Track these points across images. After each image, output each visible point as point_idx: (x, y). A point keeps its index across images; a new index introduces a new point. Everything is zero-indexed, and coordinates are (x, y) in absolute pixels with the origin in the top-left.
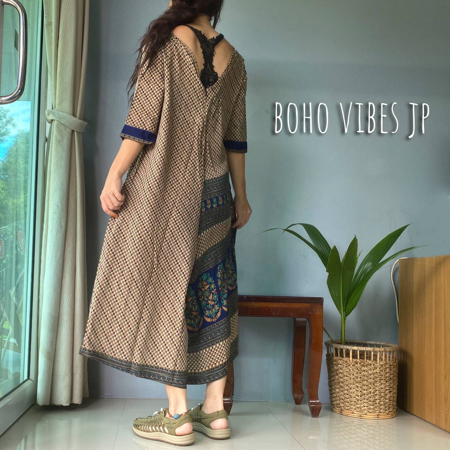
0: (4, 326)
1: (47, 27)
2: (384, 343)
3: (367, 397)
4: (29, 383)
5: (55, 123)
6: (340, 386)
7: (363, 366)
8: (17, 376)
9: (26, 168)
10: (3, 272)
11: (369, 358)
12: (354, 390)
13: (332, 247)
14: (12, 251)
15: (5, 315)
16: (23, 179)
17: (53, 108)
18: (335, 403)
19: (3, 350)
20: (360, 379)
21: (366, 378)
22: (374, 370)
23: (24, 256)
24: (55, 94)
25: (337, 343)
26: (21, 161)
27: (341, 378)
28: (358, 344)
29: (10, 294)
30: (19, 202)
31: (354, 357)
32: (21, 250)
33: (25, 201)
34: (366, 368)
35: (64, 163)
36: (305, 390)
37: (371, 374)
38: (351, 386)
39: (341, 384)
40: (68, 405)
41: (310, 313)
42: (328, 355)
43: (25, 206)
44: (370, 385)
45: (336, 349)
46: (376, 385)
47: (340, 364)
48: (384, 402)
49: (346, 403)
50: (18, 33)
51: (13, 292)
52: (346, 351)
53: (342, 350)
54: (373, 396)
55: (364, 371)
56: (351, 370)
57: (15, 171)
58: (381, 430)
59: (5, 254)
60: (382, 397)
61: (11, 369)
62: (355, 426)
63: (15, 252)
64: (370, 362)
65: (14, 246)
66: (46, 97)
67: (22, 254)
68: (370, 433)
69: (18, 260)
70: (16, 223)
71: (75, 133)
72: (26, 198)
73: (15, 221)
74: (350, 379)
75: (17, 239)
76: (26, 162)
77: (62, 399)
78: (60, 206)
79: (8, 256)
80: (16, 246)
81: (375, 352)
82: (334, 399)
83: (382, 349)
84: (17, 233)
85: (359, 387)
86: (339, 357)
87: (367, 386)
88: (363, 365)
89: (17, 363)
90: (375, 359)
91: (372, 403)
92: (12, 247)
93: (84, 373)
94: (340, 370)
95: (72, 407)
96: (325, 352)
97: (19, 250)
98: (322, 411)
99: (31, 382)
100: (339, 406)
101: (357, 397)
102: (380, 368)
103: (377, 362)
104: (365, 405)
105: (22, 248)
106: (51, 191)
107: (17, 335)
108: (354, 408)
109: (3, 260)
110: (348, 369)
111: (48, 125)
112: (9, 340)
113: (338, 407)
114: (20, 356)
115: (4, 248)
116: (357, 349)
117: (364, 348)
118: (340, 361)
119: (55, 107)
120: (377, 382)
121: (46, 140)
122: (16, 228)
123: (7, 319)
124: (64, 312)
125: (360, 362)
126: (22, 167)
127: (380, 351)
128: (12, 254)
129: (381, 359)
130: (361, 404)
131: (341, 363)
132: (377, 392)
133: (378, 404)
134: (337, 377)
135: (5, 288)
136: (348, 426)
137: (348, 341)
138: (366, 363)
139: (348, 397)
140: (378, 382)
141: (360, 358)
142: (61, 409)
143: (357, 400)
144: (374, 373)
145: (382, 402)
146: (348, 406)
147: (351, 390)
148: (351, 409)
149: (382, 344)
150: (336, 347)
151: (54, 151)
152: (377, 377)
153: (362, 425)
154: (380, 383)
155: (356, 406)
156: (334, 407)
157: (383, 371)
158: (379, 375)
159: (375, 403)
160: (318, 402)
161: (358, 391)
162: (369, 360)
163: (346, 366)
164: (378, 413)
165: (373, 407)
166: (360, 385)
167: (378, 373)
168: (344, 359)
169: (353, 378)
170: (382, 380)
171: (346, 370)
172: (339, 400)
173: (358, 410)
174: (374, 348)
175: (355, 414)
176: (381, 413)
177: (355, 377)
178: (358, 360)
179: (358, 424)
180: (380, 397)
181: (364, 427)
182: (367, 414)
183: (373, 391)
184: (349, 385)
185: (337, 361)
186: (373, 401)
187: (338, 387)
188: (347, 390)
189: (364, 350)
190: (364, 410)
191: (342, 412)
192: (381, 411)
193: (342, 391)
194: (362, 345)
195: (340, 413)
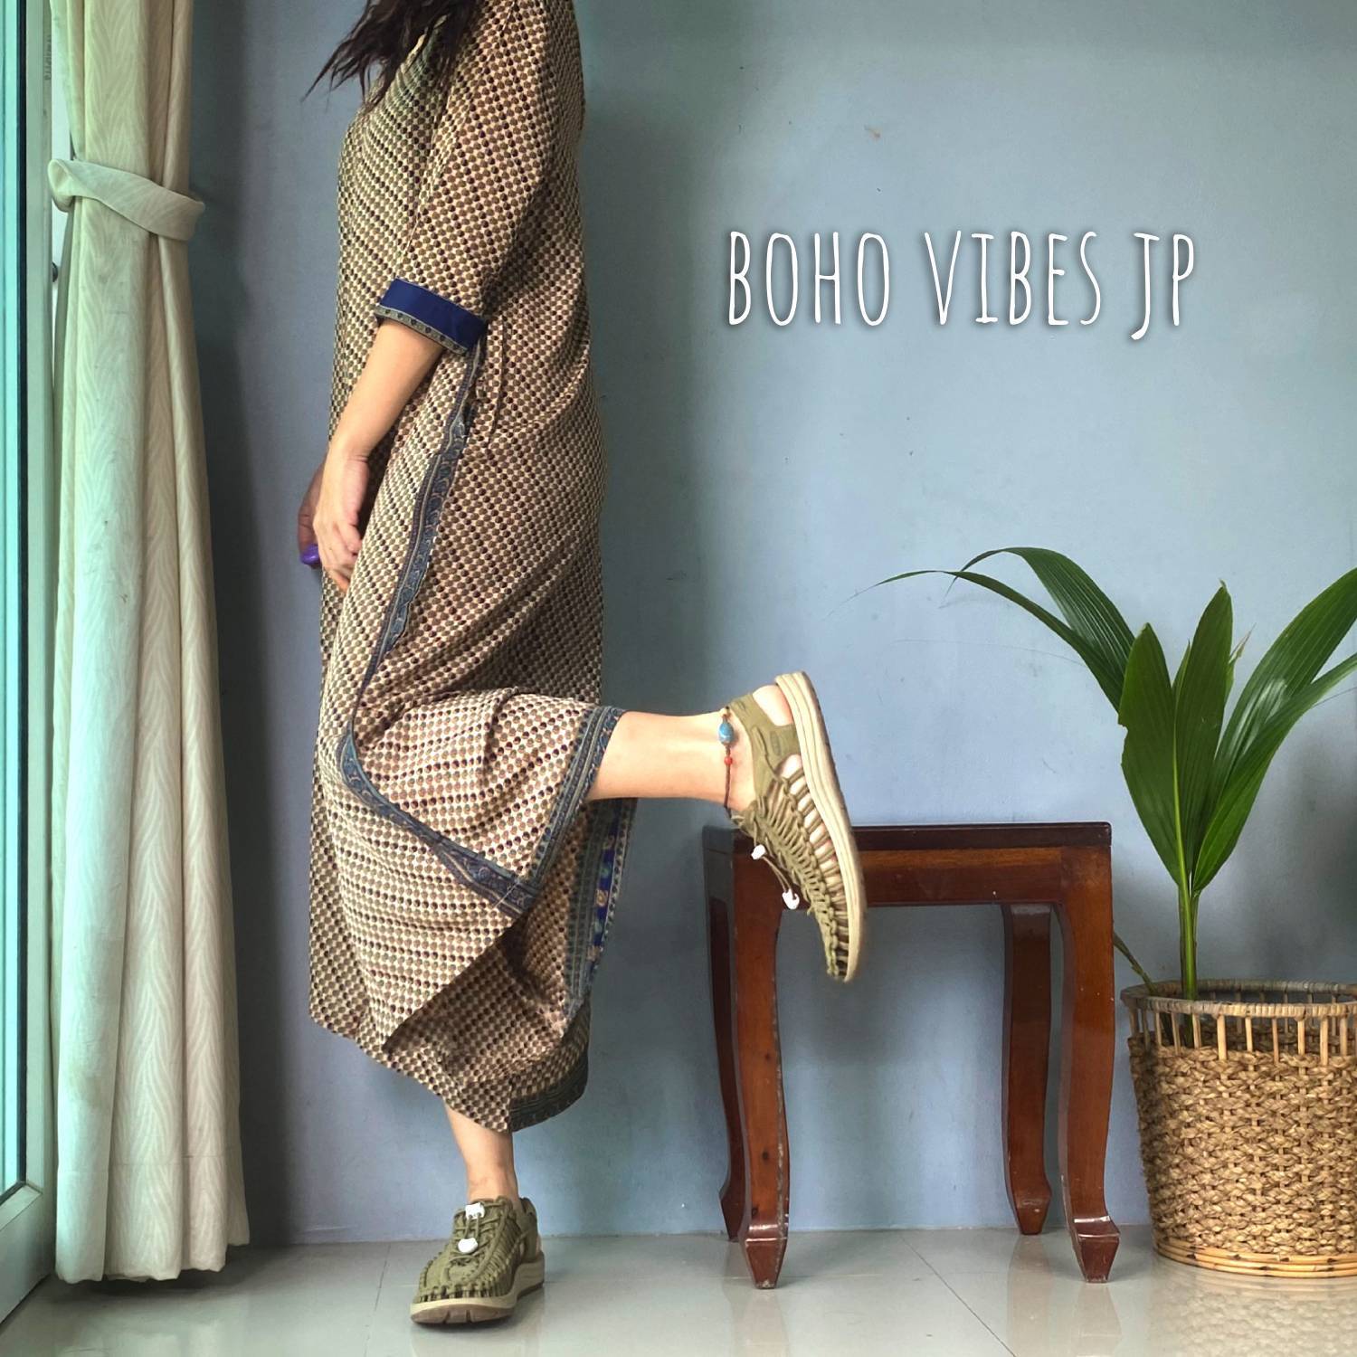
2: (1343, 987)
3: (1286, 1194)
4: (23, 1199)
5: (83, 210)
6: (1185, 1157)
7: (1269, 1076)
11: (1289, 1045)
12: (1239, 1170)
13: (1136, 631)
17: (73, 154)
18: (1168, 1222)
20: (1258, 1129)
21: (1279, 1123)
22: (1307, 1091)
24: (81, 101)
25: (1169, 996)
27: (1188, 1125)
28: (1248, 996)
31: (1234, 1043)
34: (1280, 1084)
35: (124, 358)
37: (1298, 1108)
38: (1227, 1154)
39: (1190, 1150)
40: (172, 1275)
41: (1064, 883)
42: (1137, 1041)
44: (1296, 1150)
45: (1166, 1018)
46: (1318, 1146)
47: (1184, 1075)
48: (1349, 1209)
49: (1211, 1222)
52: (1202, 1025)
53: (1185, 1020)
54: (1311, 1188)
55: (1272, 1095)
56: (1225, 1095)
58: (1343, 1316)
60: (1342, 1192)
62: (1246, 1307)
64: (1294, 1062)
66: (46, 113)
68: (1304, 1333)
71: (162, 242)
74: (1222, 1128)
78: (114, 518)
81: (1314, 1020)
82: (1163, 1207)
83: (1337, 1009)
85: (1256, 1159)
86: (1178, 1047)
87: (1285, 1151)
88: (1268, 1074)
90: (1312, 1049)
91: (1306, 1215)
93: (228, 1151)
94: (1184, 1097)
96: (1123, 1032)
98: (1121, 1257)
99: (32, 1195)
100: (1182, 1233)
101: (1250, 1197)
102: (1330, 1082)
103: (1319, 1061)
104: (1280, 1226)
106: (78, 468)
108: (1241, 1238)
110: (1213, 1089)
111: (59, 218)
113: (1179, 1238)
116: (1242, 1014)
117: (1271, 1008)
118: (1179, 1062)
119: (82, 148)
120: (1321, 1134)
121: (55, 274)
124: (144, 921)
125: (1255, 1060)
127: (1329, 1018)
129: (1334, 1048)
130: (1264, 1222)
131: (1185, 1068)
132: (1324, 1174)
133: (1328, 1220)
134: (1172, 1124)
136: (1219, 1310)
137: (1209, 984)
138: (1278, 1064)
139: (1215, 1199)
140: (1326, 1136)
141: (1254, 1049)
143: (1250, 1208)
144: (1311, 1100)
145: (1344, 1212)
146: (1217, 1233)
147: (1227, 1172)
148: (1228, 1245)
149: (1336, 988)
150: (1166, 1011)
151: (85, 314)
152: (1320, 1118)
153: (1273, 1301)
154: (1332, 1140)
155: (1245, 1231)
156: (1166, 1239)
157: (1345, 1092)
158: (1330, 1107)
159: (1317, 1215)
160: (1106, 1223)
161: (1251, 1173)
162: (1289, 1052)
163: (1205, 1082)
164: (1332, 1252)
165: (1311, 1230)
166: (1259, 1152)
167: (1326, 1102)
168: (1196, 1053)
169: (1231, 1124)
170: (1340, 1126)
171: (1204, 1096)
172: (1183, 1211)
173: (1256, 1248)
174: (1308, 1007)
175: (1246, 1260)
176: (1340, 1251)
177: (1241, 1119)
178: (1247, 1056)
179: (1258, 1300)
180: (1337, 1191)
181: (1280, 1310)
182: (1291, 1258)
183: (1307, 1172)
184: (1219, 1154)
185: (1170, 1063)
186: (1310, 1210)
187: (1177, 1161)
188: (1212, 1172)
189: (1270, 1014)
190: (1278, 1245)
191: (1197, 1255)
192: (1340, 1247)
193: (1193, 1177)
194: (1262, 996)
195: (1189, 1260)
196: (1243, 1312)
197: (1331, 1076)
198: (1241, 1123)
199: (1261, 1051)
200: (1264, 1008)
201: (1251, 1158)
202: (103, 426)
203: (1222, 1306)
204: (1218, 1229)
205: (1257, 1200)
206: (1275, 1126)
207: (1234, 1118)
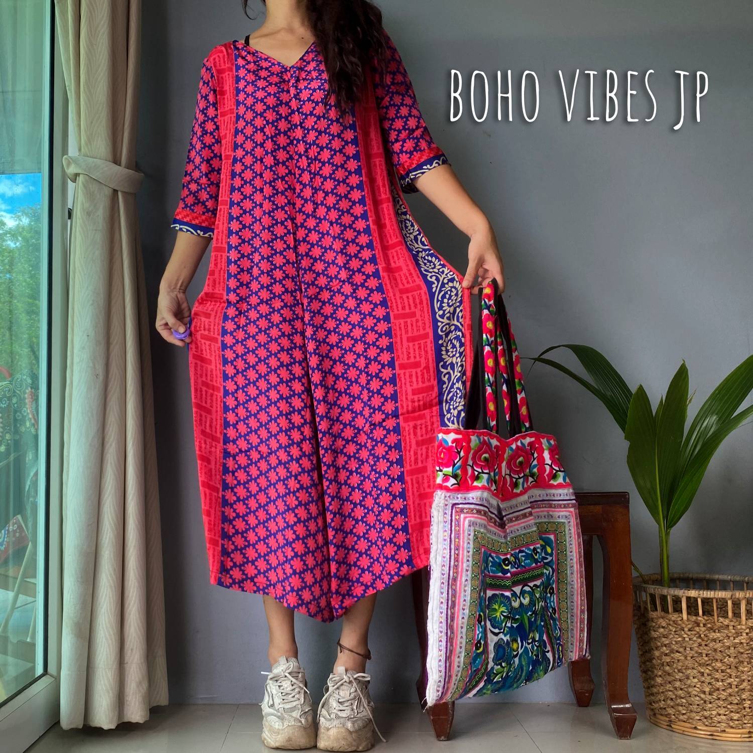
3: (723, 695)
6: (664, 671)
11: (723, 613)
12: (696, 680)
18: (656, 706)
20: (706, 659)
21: (719, 656)
22: (734, 638)
25: (654, 584)
27: (666, 655)
28: (699, 585)
31: (692, 611)
34: (718, 634)
37: (729, 648)
38: (689, 672)
39: (667, 668)
42: (636, 608)
44: (728, 671)
45: (652, 596)
47: (663, 627)
49: (680, 708)
52: (673, 601)
53: (664, 598)
54: (737, 692)
55: (714, 640)
56: (687, 639)
64: (726, 622)
74: (686, 657)
81: (736, 601)
82: (653, 698)
85: (705, 675)
86: (659, 612)
87: (723, 671)
88: (711, 629)
90: (737, 615)
91: (736, 707)
94: (664, 639)
100: (664, 712)
101: (703, 696)
102: (747, 634)
103: (740, 622)
104: (721, 712)
108: (698, 718)
110: (680, 636)
113: (662, 715)
116: (696, 596)
117: (712, 593)
118: (661, 620)
120: (742, 662)
125: (704, 621)
127: (746, 599)
129: (749, 615)
130: (711, 710)
131: (664, 624)
132: (745, 684)
133: (748, 710)
134: (657, 653)
137: (677, 578)
138: (717, 624)
139: (683, 695)
140: (746, 663)
141: (703, 615)
143: (702, 702)
144: (737, 644)
146: (684, 714)
147: (689, 682)
148: (691, 721)
150: (653, 592)
152: (742, 653)
154: (749, 666)
155: (700, 714)
156: (655, 714)
158: (748, 648)
161: (703, 682)
162: (723, 617)
163: (675, 631)
164: (751, 727)
165: (738, 715)
166: (707, 671)
167: (745, 645)
168: (670, 616)
169: (691, 655)
171: (675, 639)
172: (664, 700)
173: (707, 723)
174: (734, 593)
175: (701, 730)
177: (696, 652)
178: (699, 618)
182: (727, 730)
183: (735, 683)
184: (684, 671)
185: (655, 620)
186: (737, 704)
187: (660, 673)
188: (680, 680)
189: (712, 596)
190: (719, 722)
191: (673, 726)
193: (670, 683)
194: (707, 586)
195: (668, 728)
197: (748, 631)
198: (696, 655)
199: (707, 616)
200: (709, 593)
201: (702, 674)
205: (707, 697)
206: (716, 657)
207: (693, 652)
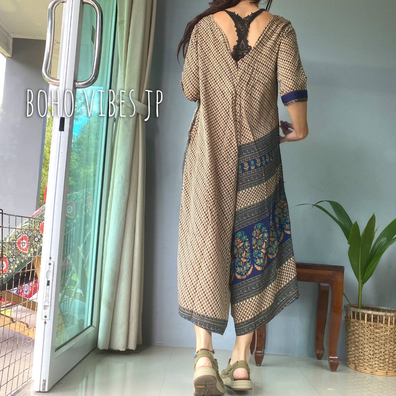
0: (72, 278)
1: (119, 25)
2: (394, 309)
3: (378, 356)
4: (91, 329)
6: (356, 345)
7: (376, 328)
8: (82, 322)
9: (96, 143)
10: (73, 230)
12: (368, 349)
13: (353, 223)
14: (82, 212)
15: (73, 268)
16: (93, 153)
18: (350, 359)
19: (71, 298)
20: (373, 340)
21: (378, 339)
22: (385, 333)
23: (92, 217)
24: (124, 82)
25: (355, 307)
26: (93, 137)
27: (357, 338)
28: (373, 309)
29: (78, 250)
30: (89, 172)
31: (369, 320)
32: (89, 211)
33: (95, 172)
34: (378, 330)
35: (129, 141)
36: (326, 346)
37: (382, 336)
38: (365, 345)
39: (357, 344)
40: (124, 350)
41: (333, 279)
42: (347, 317)
43: (95, 175)
44: (381, 346)
45: (354, 313)
47: (357, 326)
48: (392, 361)
49: (360, 361)
50: (95, 29)
51: (81, 248)
52: (362, 315)
53: (358, 313)
54: (384, 355)
55: (377, 333)
56: (366, 332)
57: (87, 145)
58: (389, 385)
59: (76, 214)
60: (391, 356)
61: (76, 316)
62: (367, 381)
63: (84, 213)
64: (382, 325)
65: (84, 207)
66: (116, 84)
67: (90, 214)
68: (379, 388)
69: (87, 220)
70: (86, 190)
71: (140, 115)
72: (95, 168)
73: (85, 188)
74: (365, 339)
75: (86, 202)
76: (97, 138)
77: (119, 345)
78: (124, 177)
79: (78, 216)
80: (86, 208)
81: (387, 316)
82: (350, 356)
83: (392, 314)
84: (86, 197)
85: (372, 347)
86: (356, 319)
87: (378, 346)
89: (82, 311)
90: (386, 323)
92: (82, 209)
93: (139, 323)
94: (356, 331)
95: (128, 352)
96: (344, 315)
97: (87, 211)
98: (339, 367)
99: (94, 328)
100: (353, 362)
102: (390, 331)
103: (388, 326)
104: (376, 363)
105: (90, 210)
106: (117, 164)
107: (83, 286)
108: (367, 365)
109: (74, 219)
110: (363, 330)
111: (118, 108)
112: (76, 290)
114: (85, 305)
115: (75, 209)
116: (371, 313)
117: (378, 312)
118: (356, 323)
120: (387, 343)
121: (115, 120)
122: (86, 194)
123: (76, 272)
124: (123, 268)
125: (373, 324)
126: (93, 142)
127: (391, 316)
128: (82, 214)
129: (391, 323)
130: (372, 362)
131: (357, 324)
132: (387, 352)
133: (387, 363)
134: (353, 337)
135: (75, 245)
136: (361, 381)
137: (364, 306)
138: (378, 325)
139: (362, 355)
142: (118, 353)
143: (369, 358)
144: (385, 335)
145: (391, 361)
146: (362, 363)
147: (365, 349)
148: (364, 366)
149: (393, 309)
150: (354, 311)
151: (121, 130)
152: (387, 339)
153: (373, 380)
154: (389, 344)
155: (368, 364)
156: (350, 363)
157: (393, 333)
158: (389, 337)
159: (384, 361)
160: (336, 359)
161: (370, 350)
162: (381, 323)
163: (361, 328)
164: (387, 370)
165: (383, 365)
166: (373, 345)
167: (389, 335)
168: (360, 321)
169: (367, 338)
170: (391, 341)
171: (361, 331)
172: (354, 357)
173: (370, 367)
174: (386, 313)
175: (368, 370)
176: (389, 370)
177: (369, 337)
178: (372, 323)
179: (369, 380)
180: (389, 356)
181: (375, 382)
182: (378, 371)
183: (383, 351)
184: (363, 345)
185: (354, 323)
186: (383, 360)
187: (354, 346)
188: (361, 349)
189: (377, 314)
190: (375, 367)
191: (357, 368)
192: (389, 369)
193: (357, 350)
194: (376, 310)
195: (355, 369)
196: (366, 382)
197: (390, 330)
198: (369, 338)
199: (375, 322)
200: (376, 312)
201: (371, 346)
202: (123, 155)
203: (361, 380)
204: (362, 362)
205: (371, 356)
206: (377, 340)
207: (367, 337)
